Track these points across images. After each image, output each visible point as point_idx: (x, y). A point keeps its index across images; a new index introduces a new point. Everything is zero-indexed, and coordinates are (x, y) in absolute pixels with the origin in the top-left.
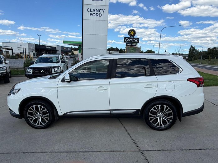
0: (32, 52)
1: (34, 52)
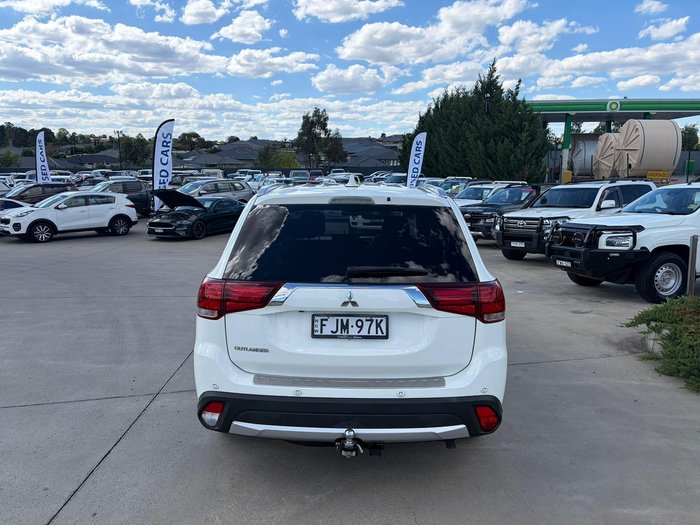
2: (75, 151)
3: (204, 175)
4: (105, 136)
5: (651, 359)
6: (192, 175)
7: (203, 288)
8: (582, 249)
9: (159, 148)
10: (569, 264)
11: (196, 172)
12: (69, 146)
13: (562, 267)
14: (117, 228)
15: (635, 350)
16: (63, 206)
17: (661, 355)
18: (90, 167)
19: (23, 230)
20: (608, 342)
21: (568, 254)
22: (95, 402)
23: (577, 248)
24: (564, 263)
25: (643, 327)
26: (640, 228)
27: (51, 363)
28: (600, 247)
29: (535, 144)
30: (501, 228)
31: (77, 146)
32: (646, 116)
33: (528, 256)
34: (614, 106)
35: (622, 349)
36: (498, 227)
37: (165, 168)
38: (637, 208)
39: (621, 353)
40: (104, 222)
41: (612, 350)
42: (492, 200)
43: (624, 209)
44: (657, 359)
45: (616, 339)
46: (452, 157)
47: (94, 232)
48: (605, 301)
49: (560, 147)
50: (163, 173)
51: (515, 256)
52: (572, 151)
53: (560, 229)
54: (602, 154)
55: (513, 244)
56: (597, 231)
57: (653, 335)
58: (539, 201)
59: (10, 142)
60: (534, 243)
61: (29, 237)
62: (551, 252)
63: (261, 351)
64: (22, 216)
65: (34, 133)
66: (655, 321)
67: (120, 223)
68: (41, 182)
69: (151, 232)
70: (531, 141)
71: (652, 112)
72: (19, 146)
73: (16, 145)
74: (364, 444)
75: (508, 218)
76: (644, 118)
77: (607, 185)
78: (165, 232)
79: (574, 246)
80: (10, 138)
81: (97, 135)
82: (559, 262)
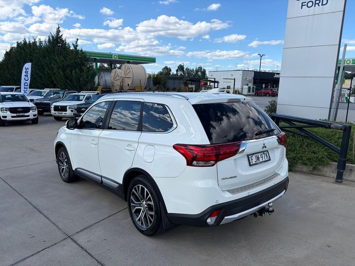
0: (247, 85)
1: (251, 85)
32: (128, 62)
34: (115, 57)
46: (41, 77)
52: (99, 77)
54: (114, 79)
63: (234, 177)
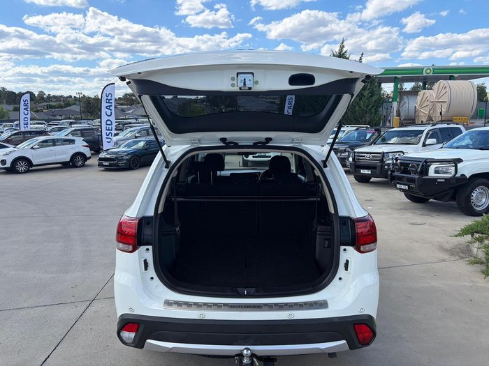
2: (49, 107)
3: (139, 123)
4: (71, 96)
5: (477, 263)
6: (131, 123)
7: (120, 224)
8: (417, 177)
9: (104, 105)
10: (406, 187)
11: (134, 121)
12: (45, 104)
13: (400, 189)
14: (76, 162)
15: (463, 255)
16: (37, 146)
17: (484, 260)
18: (60, 118)
19: (8, 165)
20: (442, 248)
21: (405, 180)
22: (43, 308)
23: (412, 176)
24: (403, 187)
25: (469, 237)
26: (460, 160)
27: (13, 272)
28: (429, 175)
29: (374, 98)
30: (354, 159)
31: (51, 103)
32: (451, 78)
33: (373, 179)
34: (428, 71)
35: (453, 255)
36: (351, 159)
37: (109, 118)
38: (454, 145)
39: (453, 258)
40: (67, 158)
41: (446, 256)
42: (346, 139)
43: (445, 145)
44: (482, 263)
45: (447, 246)
47: (60, 165)
48: (434, 214)
49: (390, 100)
50: (109, 122)
51: (363, 180)
52: (399, 103)
53: (399, 161)
54: (421, 105)
55: (362, 171)
56: (427, 163)
57: (477, 244)
58: (380, 139)
59: (4, 101)
60: (378, 171)
61: (12, 170)
62: (393, 178)
64: (8, 154)
65: (21, 95)
66: (477, 232)
67: (78, 158)
68: (23, 129)
69: (100, 165)
70: (371, 96)
71: (456, 75)
72: (10, 104)
73: (8, 103)
74: (260, 358)
75: (358, 153)
76: (450, 80)
77: (429, 127)
78: (110, 165)
79: (410, 174)
80: (4, 98)
81: (65, 96)
82: (398, 186)
